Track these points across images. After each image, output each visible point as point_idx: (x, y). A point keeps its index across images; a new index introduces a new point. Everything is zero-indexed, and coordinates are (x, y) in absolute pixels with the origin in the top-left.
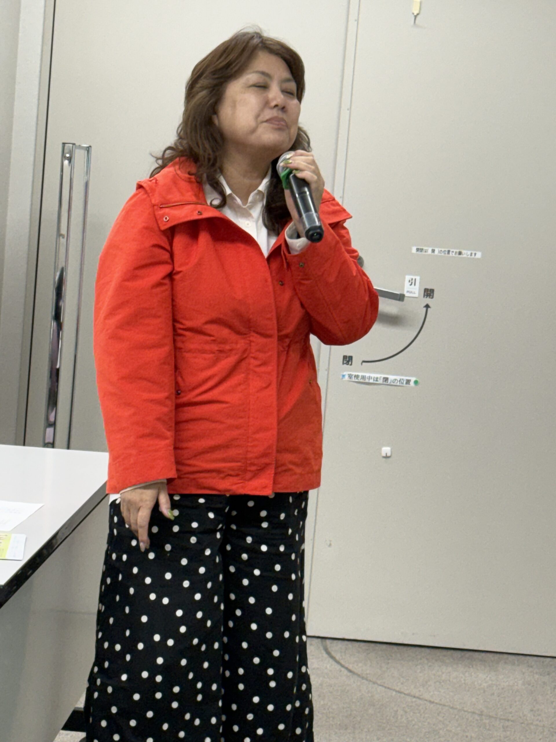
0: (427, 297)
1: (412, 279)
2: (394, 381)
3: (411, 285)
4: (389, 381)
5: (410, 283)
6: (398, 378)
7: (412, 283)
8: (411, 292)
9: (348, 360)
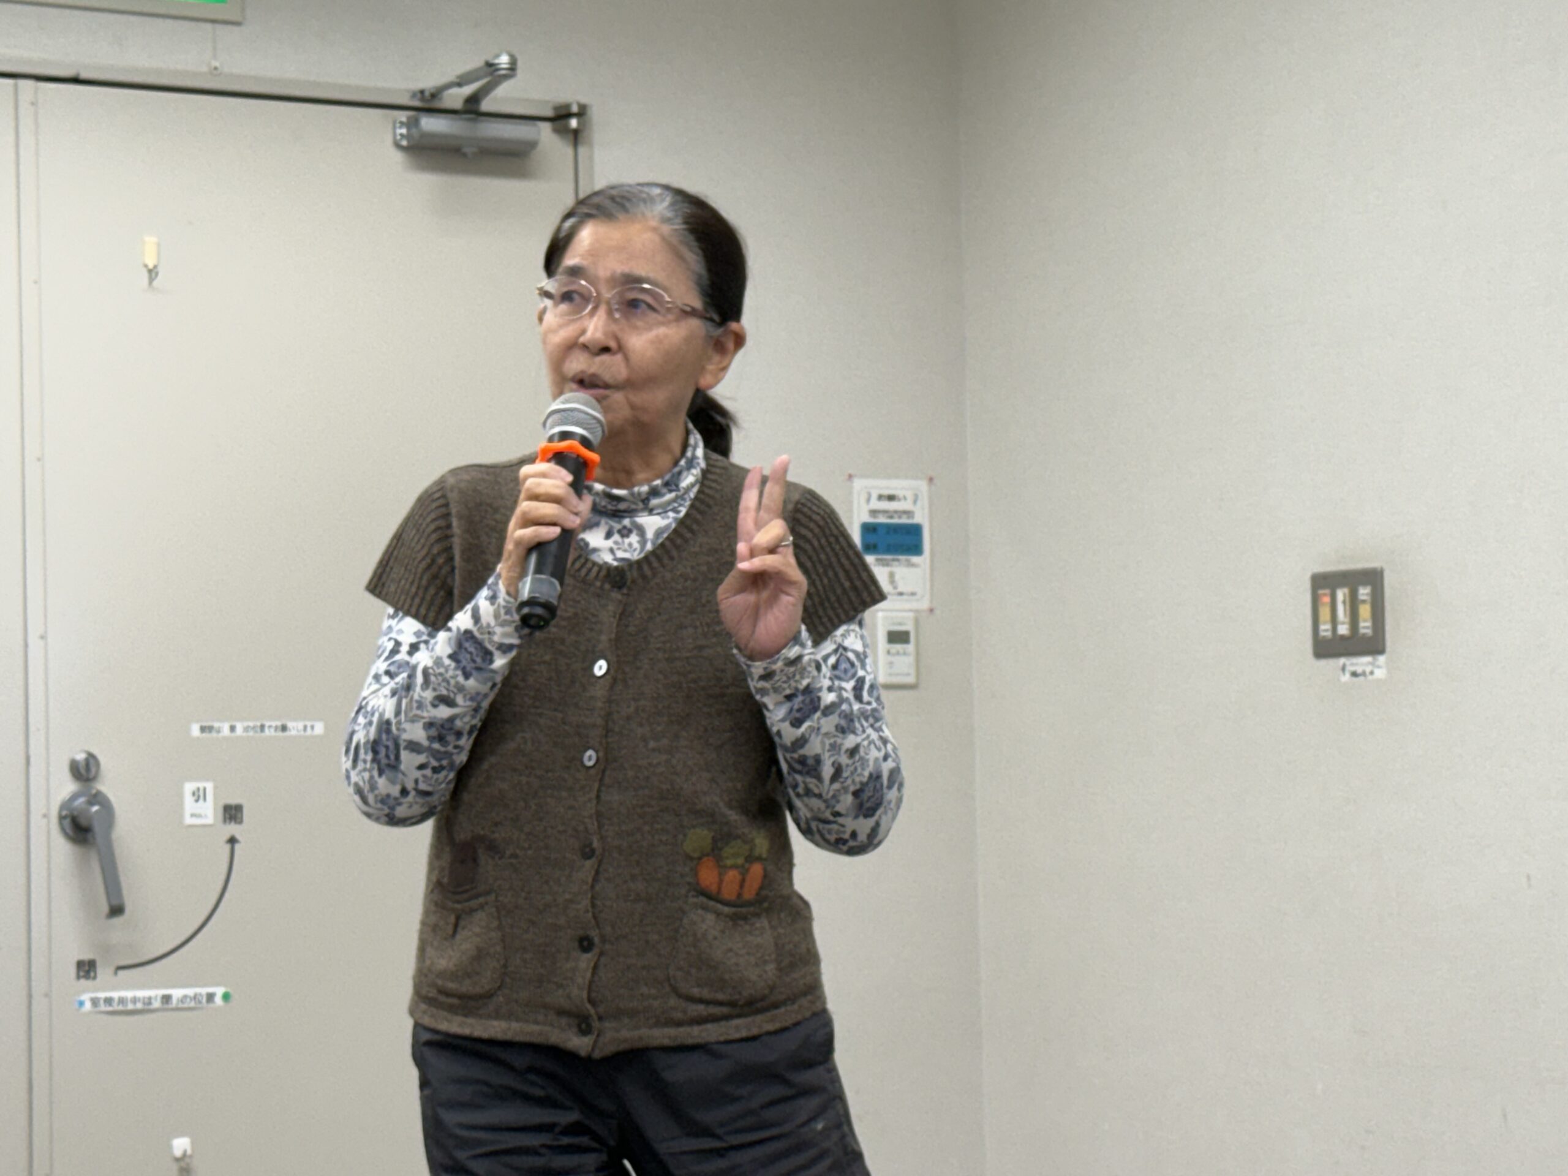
0: (230, 823)
1: (198, 789)
2: (184, 1001)
3: (197, 801)
4: (174, 1001)
5: (196, 797)
6: (190, 992)
7: (199, 797)
8: (198, 816)
9: (87, 968)
